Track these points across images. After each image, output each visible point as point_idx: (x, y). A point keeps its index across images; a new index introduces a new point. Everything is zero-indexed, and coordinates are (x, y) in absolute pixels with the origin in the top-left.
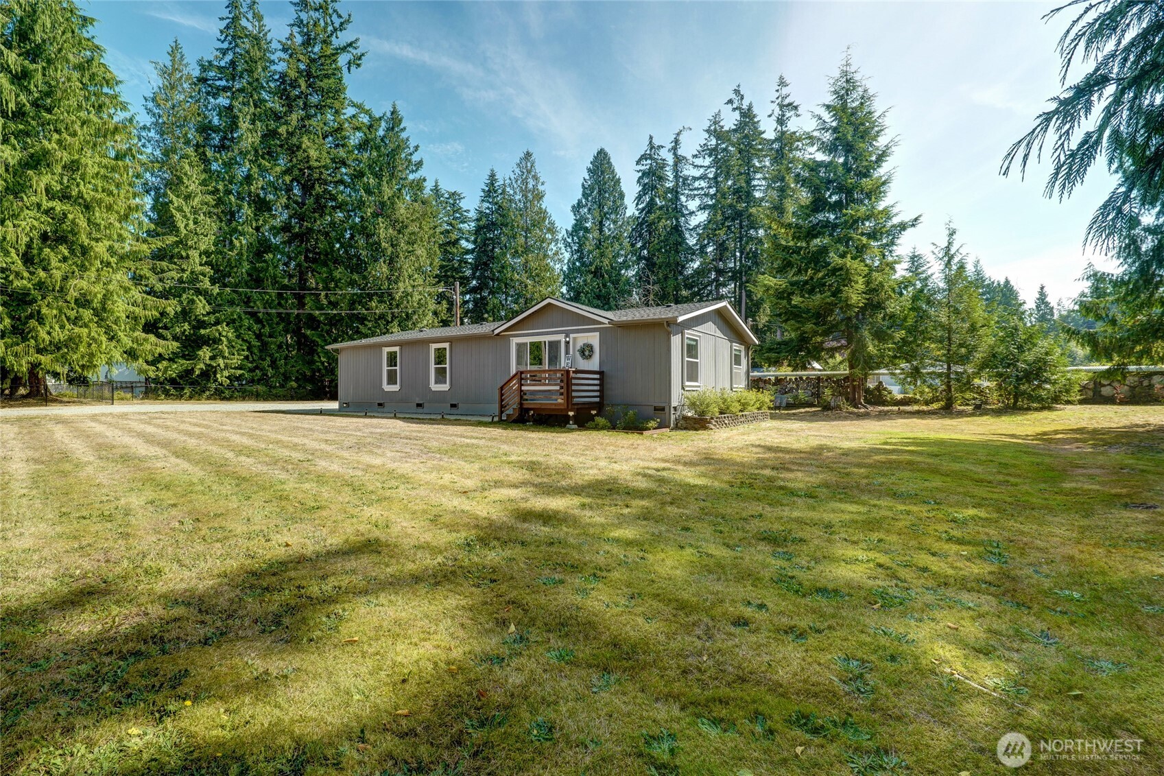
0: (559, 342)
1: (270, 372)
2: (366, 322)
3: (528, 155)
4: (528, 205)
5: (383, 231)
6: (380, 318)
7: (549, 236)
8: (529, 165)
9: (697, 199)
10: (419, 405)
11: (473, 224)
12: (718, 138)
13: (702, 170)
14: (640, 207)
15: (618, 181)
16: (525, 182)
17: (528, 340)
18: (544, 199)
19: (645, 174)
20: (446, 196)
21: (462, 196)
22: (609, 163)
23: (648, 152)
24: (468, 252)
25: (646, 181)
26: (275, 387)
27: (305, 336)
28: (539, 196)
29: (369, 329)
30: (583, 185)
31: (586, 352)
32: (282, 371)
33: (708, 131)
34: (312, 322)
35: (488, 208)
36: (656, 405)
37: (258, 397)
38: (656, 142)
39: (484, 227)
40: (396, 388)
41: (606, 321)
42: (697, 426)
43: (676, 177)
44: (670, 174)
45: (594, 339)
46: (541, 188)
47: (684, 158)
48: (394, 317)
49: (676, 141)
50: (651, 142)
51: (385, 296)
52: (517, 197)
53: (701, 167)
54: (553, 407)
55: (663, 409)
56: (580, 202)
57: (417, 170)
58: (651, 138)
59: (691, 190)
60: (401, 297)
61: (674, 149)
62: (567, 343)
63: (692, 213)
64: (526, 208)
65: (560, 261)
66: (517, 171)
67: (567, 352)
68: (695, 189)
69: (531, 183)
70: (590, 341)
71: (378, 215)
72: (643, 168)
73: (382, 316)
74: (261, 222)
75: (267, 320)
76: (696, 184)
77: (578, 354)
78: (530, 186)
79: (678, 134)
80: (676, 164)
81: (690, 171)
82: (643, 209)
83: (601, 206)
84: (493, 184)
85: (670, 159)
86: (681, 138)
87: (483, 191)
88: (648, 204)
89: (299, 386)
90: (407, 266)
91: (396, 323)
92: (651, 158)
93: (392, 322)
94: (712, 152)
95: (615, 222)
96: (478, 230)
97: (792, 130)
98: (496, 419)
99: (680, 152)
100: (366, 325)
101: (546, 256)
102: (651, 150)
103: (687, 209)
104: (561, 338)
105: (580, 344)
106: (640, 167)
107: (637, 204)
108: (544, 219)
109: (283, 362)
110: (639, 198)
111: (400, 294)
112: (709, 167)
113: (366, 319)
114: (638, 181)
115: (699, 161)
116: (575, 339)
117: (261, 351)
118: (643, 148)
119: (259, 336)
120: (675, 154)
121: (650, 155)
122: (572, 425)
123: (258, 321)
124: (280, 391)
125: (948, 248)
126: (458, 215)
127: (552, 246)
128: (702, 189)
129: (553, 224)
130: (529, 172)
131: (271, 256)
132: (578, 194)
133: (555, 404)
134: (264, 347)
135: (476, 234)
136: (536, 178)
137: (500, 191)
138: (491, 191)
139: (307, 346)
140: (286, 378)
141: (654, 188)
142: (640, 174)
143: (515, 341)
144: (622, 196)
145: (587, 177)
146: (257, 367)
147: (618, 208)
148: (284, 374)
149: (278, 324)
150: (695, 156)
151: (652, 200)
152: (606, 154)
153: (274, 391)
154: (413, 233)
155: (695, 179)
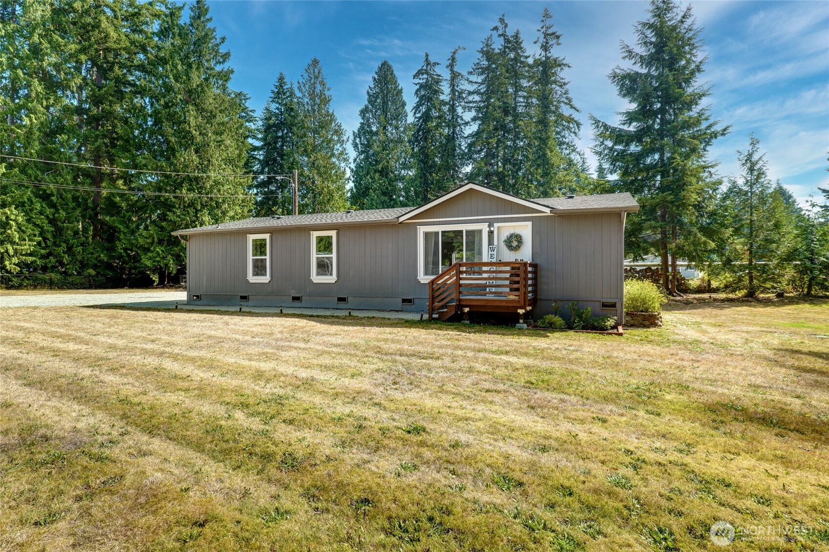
0: (480, 231)
1: (66, 259)
2: (174, 210)
3: (315, 62)
4: (316, 107)
5: (193, 119)
6: (189, 206)
7: (335, 137)
8: (316, 70)
9: (473, 111)
10: (295, 299)
11: (261, 123)
12: (488, 60)
13: (476, 86)
14: (418, 115)
15: (401, 91)
16: (313, 87)
17: (440, 229)
18: (331, 103)
19: (422, 86)
20: (233, 96)
21: (248, 96)
22: (392, 74)
23: (425, 68)
24: (255, 149)
25: (423, 93)
26: (72, 275)
27: (103, 223)
28: (326, 101)
29: (178, 216)
30: (368, 93)
31: (514, 242)
32: (79, 258)
33: (482, 51)
34: (112, 207)
35: (278, 109)
36: (604, 300)
37: (51, 285)
38: (432, 59)
39: (274, 125)
40: (265, 279)
41: (548, 210)
42: (647, 323)
43: (453, 91)
44: (445, 88)
45: (525, 229)
46: (327, 93)
47: (460, 74)
48: (203, 206)
49: (453, 59)
50: (427, 59)
51: (195, 183)
52: (306, 100)
53: (476, 83)
54: (504, 304)
55: (614, 305)
56: (366, 107)
57: (224, 61)
58: (427, 55)
59: (467, 103)
60: (212, 186)
61: (451, 66)
62: (491, 233)
63: (467, 123)
64: (314, 110)
65: (345, 160)
66: (306, 75)
67: (491, 242)
68: (470, 102)
69: (319, 88)
70: (518, 231)
71: (187, 103)
72: (421, 81)
73: (192, 204)
74: (52, 101)
75: (61, 205)
76: (470, 98)
77: (503, 245)
78: (317, 91)
79: (454, 53)
80: (453, 79)
81: (465, 86)
82: (420, 118)
83: (385, 112)
84: (282, 87)
85: (446, 75)
86: (456, 56)
87: (273, 92)
88: (423, 114)
89: (98, 273)
90: (216, 156)
91: (205, 211)
92: (427, 73)
93: (201, 210)
94: (484, 71)
95: (397, 128)
96: (268, 129)
97: (555, 56)
98: (426, 316)
99: (456, 69)
100: (174, 213)
101: (333, 155)
102: (427, 67)
103: (462, 119)
104: (484, 227)
105: (505, 234)
106: (417, 81)
107: (415, 113)
108: (331, 121)
109: (80, 249)
110: (417, 108)
111: (211, 182)
112: (481, 84)
113: (174, 207)
114: (416, 93)
115: (473, 78)
116: (499, 228)
117: (54, 236)
118: (420, 65)
119: (52, 221)
120: (452, 70)
121: (426, 70)
122: (521, 324)
123: (53, 205)
124: (78, 280)
125: (750, 155)
126: (243, 114)
127: (338, 146)
128: (476, 102)
129: (340, 126)
130: (316, 77)
131: (65, 137)
132: (365, 102)
133: (506, 301)
134: (59, 232)
135: (265, 131)
136: (323, 84)
137: (288, 94)
138: (280, 92)
139: (105, 232)
140: (84, 265)
141: (430, 99)
142: (418, 87)
143: (422, 230)
144: (404, 104)
145: (372, 86)
146: (50, 254)
147: (399, 115)
148: (81, 262)
149: (74, 209)
150: (470, 73)
151: (429, 110)
152: (389, 67)
153: (70, 279)
154: (223, 124)
155: (470, 93)
